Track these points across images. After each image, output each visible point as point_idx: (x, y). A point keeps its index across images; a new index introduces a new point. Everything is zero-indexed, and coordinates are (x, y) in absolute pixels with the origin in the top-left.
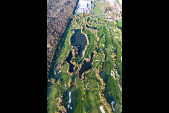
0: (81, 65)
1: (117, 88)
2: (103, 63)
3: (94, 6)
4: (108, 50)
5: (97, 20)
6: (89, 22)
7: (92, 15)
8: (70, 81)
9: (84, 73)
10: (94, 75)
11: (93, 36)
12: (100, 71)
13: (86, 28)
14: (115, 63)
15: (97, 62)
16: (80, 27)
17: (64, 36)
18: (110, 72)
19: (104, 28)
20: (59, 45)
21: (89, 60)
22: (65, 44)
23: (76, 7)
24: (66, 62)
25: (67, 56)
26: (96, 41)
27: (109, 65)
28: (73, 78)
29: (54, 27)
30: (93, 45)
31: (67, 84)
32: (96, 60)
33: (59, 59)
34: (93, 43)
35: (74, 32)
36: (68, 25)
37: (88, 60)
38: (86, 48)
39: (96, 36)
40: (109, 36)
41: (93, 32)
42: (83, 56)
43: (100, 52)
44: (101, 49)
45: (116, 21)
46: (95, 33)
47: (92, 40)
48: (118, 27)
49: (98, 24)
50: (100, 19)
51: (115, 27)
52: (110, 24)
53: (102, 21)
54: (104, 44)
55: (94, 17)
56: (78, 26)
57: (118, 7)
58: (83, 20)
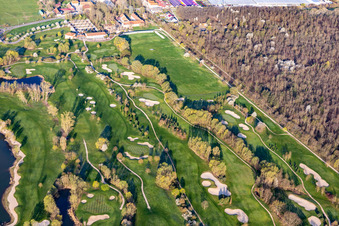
4: (130, 158)
5: (31, 46)
11: (34, 114)
14: (187, 206)
19: (78, 72)
26: (60, 134)
27: (161, 224)
32: (93, 219)
34: (47, 147)
38: (17, 178)
39: (52, 110)
40: (116, 102)
41: (27, 96)
42: (15, 216)
43: (98, 179)
44: (97, 162)
45: (122, 36)
46: (37, 99)
47: (35, 134)
48: (140, 58)
49: (39, 62)
50: (41, 38)
51: (129, 63)
52: (99, 55)
53: (57, 46)
54: (104, 140)
55: (10, 35)
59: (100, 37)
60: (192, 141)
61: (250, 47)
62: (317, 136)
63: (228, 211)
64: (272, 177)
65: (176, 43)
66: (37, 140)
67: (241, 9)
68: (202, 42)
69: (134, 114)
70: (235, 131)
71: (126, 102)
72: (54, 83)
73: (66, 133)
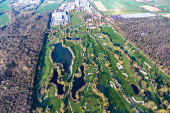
0: (71, 83)
1: (122, 100)
2: (98, 74)
3: (71, 16)
4: (99, 59)
5: (78, 30)
6: (69, 33)
7: (70, 26)
8: (62, 105)
9: (77, 92)
10: (91, 91)
11: (78, 47)
12: (97, 85)
13: (66, 40)
14: (112, 72)
15: (90, 75)
16: (60, 40)
17: (42, 54)
18: (109, 83)
19: (88, 36)
20: (38, 65)
21: (80, 75)
22: (46, 62)
23: (50, 20)
24: (52, 84)
25: (51, 76)
26: (83, 52)
27: (105, 76)
28: (66, 101)
29: (28, 46)
30: (80, 58)
31: (59, 111)
32: (89, 74)
33: (42, 82)
34: (80, 55)
35: (53, 47)
36: (45, 41)
37: (78, 75)
38: (73, 63)
39: (82, 46)
40: (97, 44)
41: (76, 43)
42: (72, 72)
43: (91, 64)
44: (91, 59)
45: (99, 27)
46: (79, 43)
47: (77, 52)
48: (104, 33)
49: (80, 34)
50: (81, 28)
51: (101, 34)
52: (94, 32)
53: (84, 30)
54: (93, 54)
55: (74, 28)
56: (57, 39)
57: (98, 13)
58: (62, 32)
59: (94, 28)
60: (115, 55)
61: (132, 29)
62: (149, 54)
63: (123, 74)
64: (135, 65)
65: (113, 28)
66: (78, 54)
67: (131, 18)
68: (120, 28)
69: (101, 47)
70: (126, 52)
71: (99, 44)
72: (83, 39)
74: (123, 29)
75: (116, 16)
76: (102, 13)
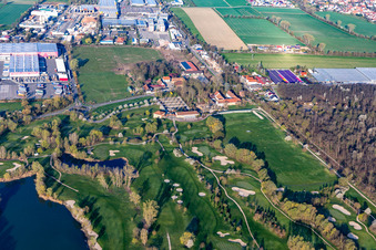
3: (81, 63)
5: (116, 125)
6: (74, 137)
7: (78, 105)
11: (115, 200)
13: (57, 165)
16: (28, 167)
19: (165, 155)
26: (141, 226)
34: (126, 240)
39: (134, 197)
40: (206, 191)
41: (109, 180)
45: (215, 115)
46: (119, 184)
47: (114, 224)
48: (235, 141)
49: (124, 143)
50: (128, 117)
51: (222, 146)
52: (189, 136)
53: (144, 125)
54: (190, 235)
55: (95, 113)
56: (10, 163)
57: (205, 56)
58: (36, 130)
60: (292, 240)
61: (363, 131)
65: (277, 125)
66: (116, 232)
67: (352, 87)
68: (306, 124)
69: (225, 205)
70: (344, 230)
71: (217, 191)
72: (138, 166)
73: (148, 224)
74: (320, 129)
75: (287, 73)
76: (222, 56)
